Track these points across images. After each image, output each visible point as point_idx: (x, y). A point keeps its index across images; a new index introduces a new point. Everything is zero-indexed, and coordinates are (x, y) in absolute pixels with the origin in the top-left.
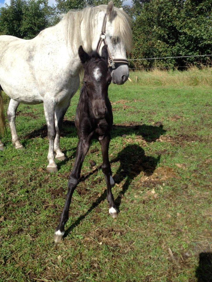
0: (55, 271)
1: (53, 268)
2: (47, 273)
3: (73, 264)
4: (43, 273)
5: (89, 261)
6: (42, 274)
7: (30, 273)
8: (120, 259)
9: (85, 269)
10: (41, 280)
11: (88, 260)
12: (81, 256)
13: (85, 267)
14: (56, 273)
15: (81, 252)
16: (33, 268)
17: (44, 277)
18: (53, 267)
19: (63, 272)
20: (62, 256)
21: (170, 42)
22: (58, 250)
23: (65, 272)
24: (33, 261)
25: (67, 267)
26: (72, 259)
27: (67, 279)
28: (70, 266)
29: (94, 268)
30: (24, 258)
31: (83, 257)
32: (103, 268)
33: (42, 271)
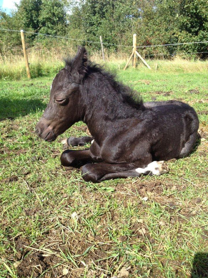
0: (65, 237)
1: (63, 232)
2: (50, 239)
3: (98, 227)
4: (44, 239)
5: (129, 223)
6: (41, 241)
7: (18, 236)
8: (186, 224)
9: (123, 237)
10: (38, 250)
11: (126, 222)
12: (113, 216)
13: (122, 234)
14: (67, 241)
15: (113, 209)
16: (25, 230)
17: (44, 246)
18: (63, 230)
19: (80, 240)
20: (78, 213)
21: (193, 31)
22: (72, 205)
23: (84, 241)
24: (27, 220)
25: (87, 231)
26: (96, 219)
27: (88, 253)
28: (93, 230)
29: (139, 236)
30: (12, 214)
31: (116, 217)
32: (156, 236)
33: (41, 235)
